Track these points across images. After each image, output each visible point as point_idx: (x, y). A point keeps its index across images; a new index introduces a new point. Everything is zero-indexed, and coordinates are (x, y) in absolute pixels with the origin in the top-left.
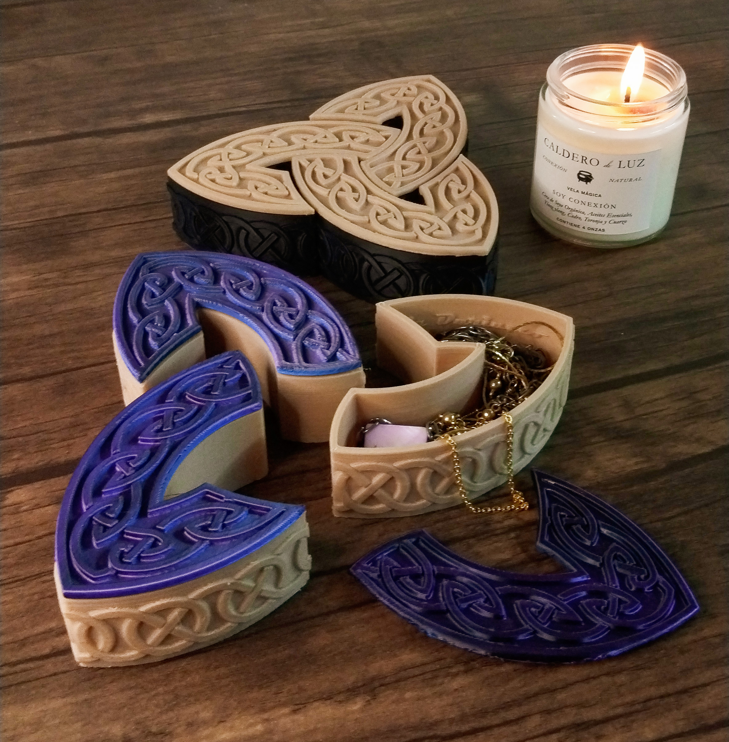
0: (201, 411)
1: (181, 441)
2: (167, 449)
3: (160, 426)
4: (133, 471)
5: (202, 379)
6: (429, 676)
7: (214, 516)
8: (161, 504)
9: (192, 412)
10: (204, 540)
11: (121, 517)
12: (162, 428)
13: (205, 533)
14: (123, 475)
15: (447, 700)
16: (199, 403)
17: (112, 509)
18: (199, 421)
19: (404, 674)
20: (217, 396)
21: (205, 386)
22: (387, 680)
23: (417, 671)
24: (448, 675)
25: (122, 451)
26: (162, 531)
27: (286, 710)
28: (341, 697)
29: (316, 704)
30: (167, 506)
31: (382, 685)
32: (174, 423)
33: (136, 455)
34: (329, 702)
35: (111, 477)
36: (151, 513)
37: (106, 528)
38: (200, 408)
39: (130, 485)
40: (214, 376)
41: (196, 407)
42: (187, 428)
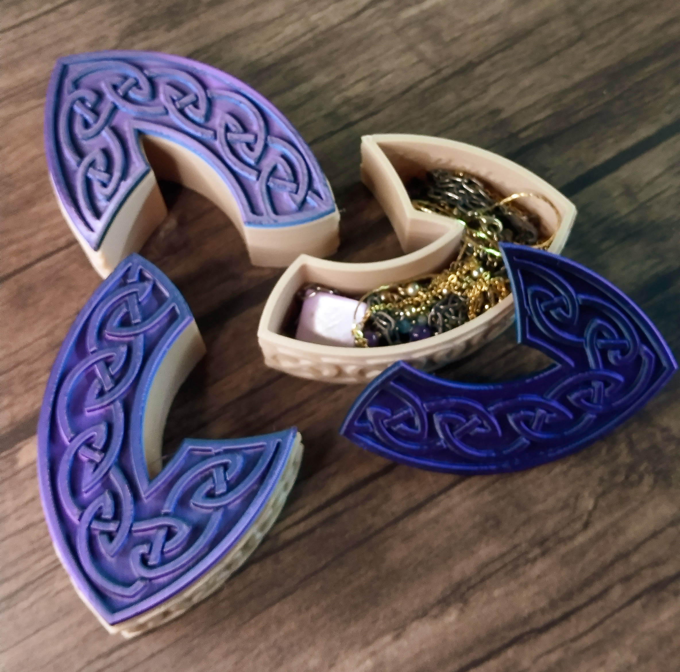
0: (133, 351)
4: (102, 455)
6: (510, 567)
9: (124, 356)
10: (217, 508)
11: (119, 516)
14: (95, 464)
15: (533, 589)
19: (486, 571)
20: (141, 325)
22: (473, 582)
23: (498, 565)
24: (527, 561)
27: (388, 638)
28: (435, 611)
29: (415, 624)
31: (469, 589)
33: (94, 434)
34: (424, 620)
36: (148, 497)
37: (111, 535)
38: (130, 347)
39: (107, 473)
41: (125, 348)
42: (130, 378)
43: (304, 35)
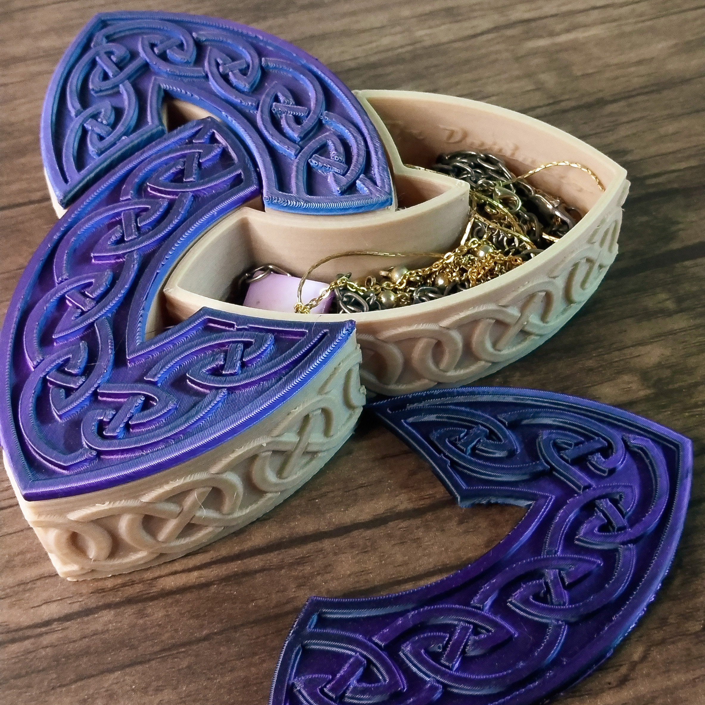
0: (175, 207)
1: (154, 252)
2: (136, 266)
3: (119, 235)
4: (93, 303)
5: (166, 163)
7: (226, 352)
8: (143, 346)
9: (161, 210)
10: (217, 388)
11: (87, 371)
12: (123, 237)
13: (218, 378)
14: (79, 311)
16: (168, 196)
17: (72, 362)
18: (175, 221)
20: (193, 184)
21: (172, 171)
25: (70, 277)
26: (155, 384)
30: (153, 347)
32: (138, 229)
33: (93, 280)
35: (62, 315)
36: (132, 360)
37: (69, 391)
38: (171, 203)
39: (92, 324)
40: (183, 156)
41: (166, 204)
42: (160, 232)
43: (402, 47)
